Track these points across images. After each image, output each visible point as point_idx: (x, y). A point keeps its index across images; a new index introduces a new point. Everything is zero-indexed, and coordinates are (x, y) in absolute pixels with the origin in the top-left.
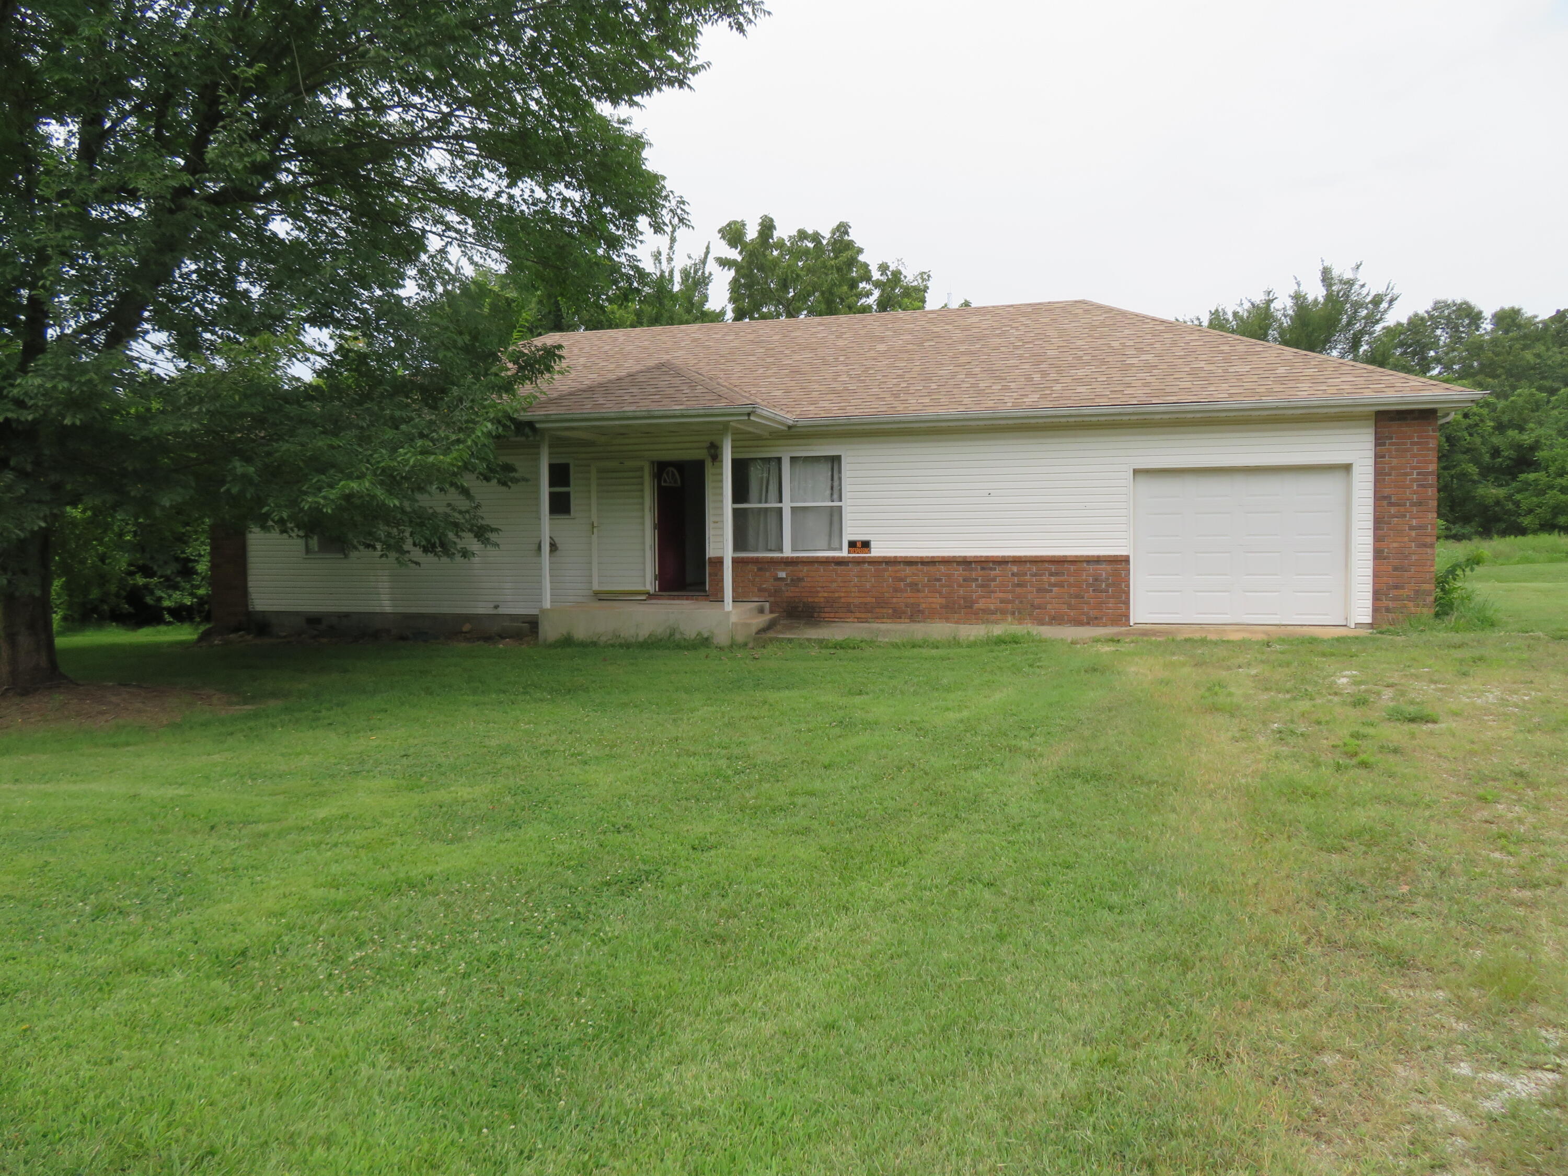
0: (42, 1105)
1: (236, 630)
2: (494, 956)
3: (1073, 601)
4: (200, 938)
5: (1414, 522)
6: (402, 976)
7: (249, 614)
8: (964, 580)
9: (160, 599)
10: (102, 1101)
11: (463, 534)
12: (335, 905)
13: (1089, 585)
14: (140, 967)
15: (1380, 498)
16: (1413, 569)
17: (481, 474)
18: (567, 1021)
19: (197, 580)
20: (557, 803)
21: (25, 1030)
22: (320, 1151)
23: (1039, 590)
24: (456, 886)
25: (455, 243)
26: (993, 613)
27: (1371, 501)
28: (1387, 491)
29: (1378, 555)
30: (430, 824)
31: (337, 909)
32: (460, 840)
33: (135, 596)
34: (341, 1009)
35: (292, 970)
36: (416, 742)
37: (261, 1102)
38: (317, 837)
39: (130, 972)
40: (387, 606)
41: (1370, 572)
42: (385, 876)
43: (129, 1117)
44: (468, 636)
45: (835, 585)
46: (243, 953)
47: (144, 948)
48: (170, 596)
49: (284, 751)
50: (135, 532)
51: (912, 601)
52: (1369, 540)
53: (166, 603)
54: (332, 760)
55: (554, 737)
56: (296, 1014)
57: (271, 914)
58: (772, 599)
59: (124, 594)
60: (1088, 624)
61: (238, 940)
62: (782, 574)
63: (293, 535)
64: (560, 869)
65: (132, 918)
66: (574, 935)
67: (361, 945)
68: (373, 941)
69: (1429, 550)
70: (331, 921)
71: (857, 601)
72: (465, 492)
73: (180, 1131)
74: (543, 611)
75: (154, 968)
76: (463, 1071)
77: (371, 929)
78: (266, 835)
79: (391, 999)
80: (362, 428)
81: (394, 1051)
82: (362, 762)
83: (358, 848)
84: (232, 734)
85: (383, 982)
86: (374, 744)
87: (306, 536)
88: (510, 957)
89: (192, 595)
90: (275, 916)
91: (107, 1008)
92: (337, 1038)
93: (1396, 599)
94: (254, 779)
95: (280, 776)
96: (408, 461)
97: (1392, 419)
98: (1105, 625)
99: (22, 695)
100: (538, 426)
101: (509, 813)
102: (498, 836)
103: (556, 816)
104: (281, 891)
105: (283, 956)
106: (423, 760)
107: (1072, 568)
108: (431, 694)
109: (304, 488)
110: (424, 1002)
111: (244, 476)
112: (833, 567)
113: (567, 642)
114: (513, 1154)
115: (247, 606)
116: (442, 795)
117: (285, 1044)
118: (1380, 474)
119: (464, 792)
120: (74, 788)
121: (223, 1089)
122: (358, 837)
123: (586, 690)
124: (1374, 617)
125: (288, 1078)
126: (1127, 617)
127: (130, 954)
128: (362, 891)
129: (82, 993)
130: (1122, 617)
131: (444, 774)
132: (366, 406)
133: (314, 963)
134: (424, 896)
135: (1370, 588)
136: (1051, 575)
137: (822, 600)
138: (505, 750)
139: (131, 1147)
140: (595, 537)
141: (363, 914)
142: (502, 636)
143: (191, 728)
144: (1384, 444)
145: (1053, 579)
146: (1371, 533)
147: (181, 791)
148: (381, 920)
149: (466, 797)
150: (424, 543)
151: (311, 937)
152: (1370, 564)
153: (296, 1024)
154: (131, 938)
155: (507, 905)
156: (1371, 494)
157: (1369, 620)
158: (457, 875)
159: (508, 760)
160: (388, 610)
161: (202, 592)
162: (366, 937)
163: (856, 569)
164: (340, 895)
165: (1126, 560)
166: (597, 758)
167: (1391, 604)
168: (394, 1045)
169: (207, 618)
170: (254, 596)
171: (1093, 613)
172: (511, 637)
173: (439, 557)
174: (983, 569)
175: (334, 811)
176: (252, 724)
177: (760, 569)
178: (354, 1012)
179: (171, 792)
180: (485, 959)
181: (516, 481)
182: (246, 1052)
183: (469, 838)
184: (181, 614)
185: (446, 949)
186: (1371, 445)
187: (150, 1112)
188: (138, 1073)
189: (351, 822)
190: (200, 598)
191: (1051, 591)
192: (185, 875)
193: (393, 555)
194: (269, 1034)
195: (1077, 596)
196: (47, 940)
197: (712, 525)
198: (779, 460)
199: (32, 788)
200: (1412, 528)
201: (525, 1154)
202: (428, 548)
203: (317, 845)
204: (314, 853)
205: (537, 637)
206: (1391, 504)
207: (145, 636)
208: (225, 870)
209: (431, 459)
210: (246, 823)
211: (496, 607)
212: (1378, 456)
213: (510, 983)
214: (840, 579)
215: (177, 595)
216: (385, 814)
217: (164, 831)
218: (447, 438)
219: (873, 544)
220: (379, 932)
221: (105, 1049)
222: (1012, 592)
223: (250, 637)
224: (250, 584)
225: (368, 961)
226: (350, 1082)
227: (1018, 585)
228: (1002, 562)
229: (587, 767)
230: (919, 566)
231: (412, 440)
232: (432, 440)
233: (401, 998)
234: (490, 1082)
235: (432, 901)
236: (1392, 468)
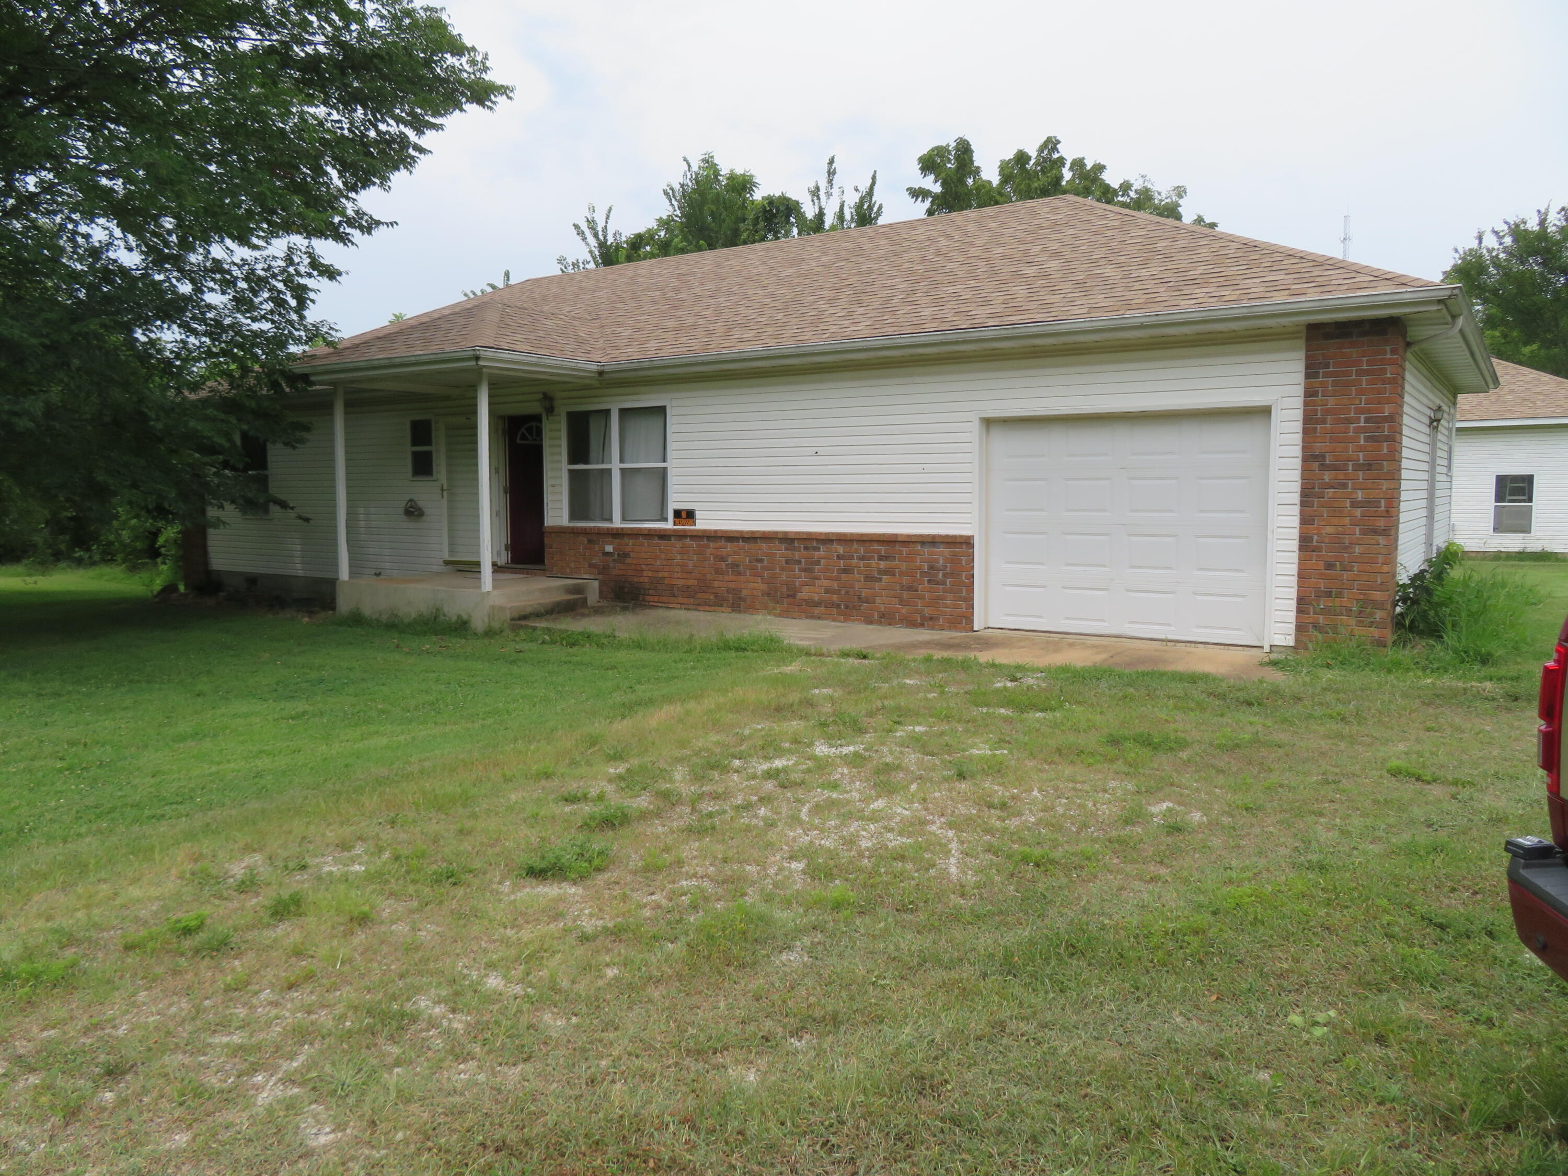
3: (905, 595)
5: (1360, 495)
7: (209, 573)
8: (787, 562)
13: (924, 574)
15: (1310, 458)
16: (1356, 567)
23: (868, 578)
26: (818, 604)
27: (1297, 463)
28: (1318, 447)
29: (1305, 543)
41: (1294, 569)
45: (658, 562)
51: (732, 585)
52: (1294, 521)
58: (600, 577)
60: (922, 625)
62: (609, 549)
69: (1382, 540)
71: (680, 583)
74: (340, 583)
93: (1326, 611)
97: (1327, 336)
98: (942, 629)
107: (905, 550)
112: (656, 541)
115: (207, 564)
118: (1310, 421)
124: (1297, 640)
126: (970, 620)
130: (964, 619)
135: (1293, 593)
136: (881, 558)
137: (646, 580)
140: (445, 501)
144: (1316, 375)
145: (883, 564)
146: (1296, 510)
152: (1294, 557)
156: (1297, 451)
157: (1292, 643)
160: (300, 573)
163: (678, 545)
165: (968, 542)
167: (1321, 619)
170: (211, 555)
171: (928, 612)
174: (806, 548)
177: (590, 541)
186: (1300, 378)
191: (880, 580)
195: (910, 588)
197: (550, 489)
198: (607, 412)
200: (1355, 504)
205: (335, 611)
206: (1324, 467)
212: (1309, 393)
214: (663, 556)
219: (698, 515)
222: (837, 579)
224: (209, 543)
227: (845, 571)
228: (827, 540)
230: (741, 543)
236: (1327, 412)
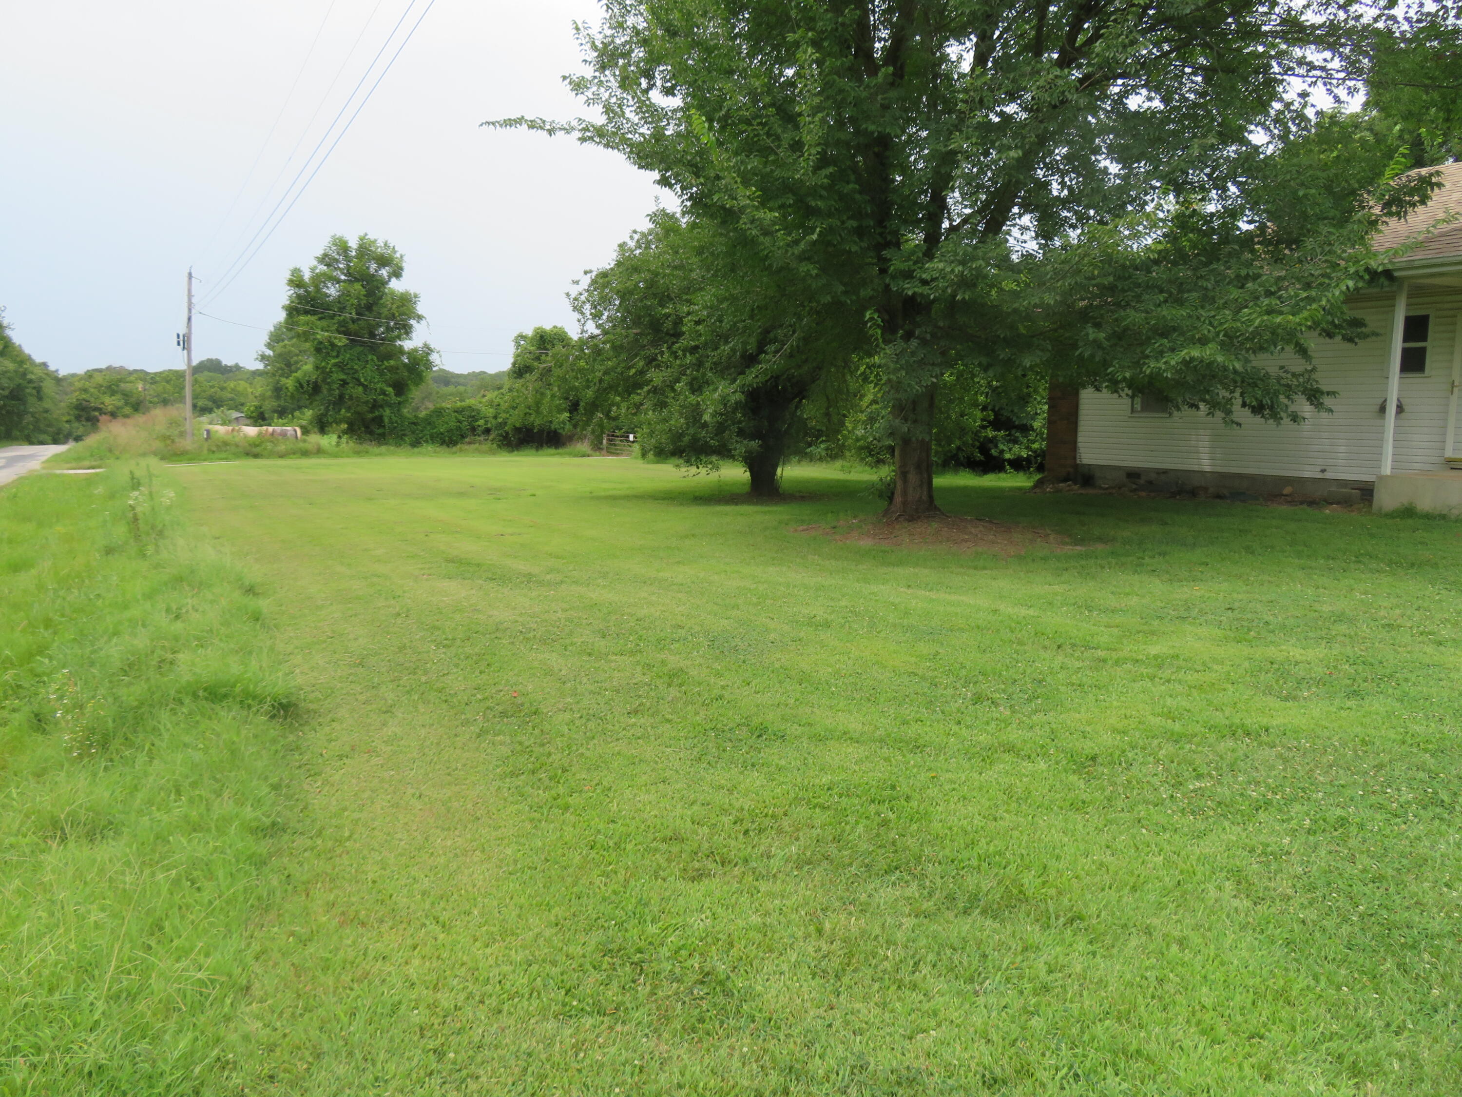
0: (949, 837)
1: (1065, 480)
2: (1343, 822)
4: (1056, 737)
6: (1243, 816)
7: (1076, 466)
9: (1002, 451)
10: (991, 849)
11: (1295, 397)
12: (1172, 734)
14: (1010, 749)
17: (1323, 330)
18: (1435, 910)
19: (1032, 436)
20: (1406, 680)
21: (933, 778)
22: (1175, 948)
24: (1295, 743)
25: (1320, 83)
30: (1262, 678)
31: (1176, 739)
32: (1295, 698)
33: (984, 447)
34: (1186, 829)
35: (1138, 783)
36: (1240, 597)
37: (1119, 890)
38: (1150, 671)
39: (1004, 752)
40: (1206, 466)
42: (1219, 718)
43: (1013, 867)
44: (1289, 499)
46: (1094, 759)
47: (1014, 735)
48: (1010, 449)
49: (1114, 589)
50: (987, 393)
53: (1007, 456)
54: (1159, 604)
55: (1398, 611)
56: (1143, 822)
57: (1115, 730)
59: (977, 444)
61: (1089, 747)
63: (1123, 394)
64: (1415, 750)
65: (1002, 709)
66: (1437, 822)
67: (1199, 777)
68: (1210, 775)
70: (1168, 749)
72: (1303, 351)
73: (1053, 892)
74: (1381, 478)
75: (1022, 753)
76: (1315, 923)
77: (1208, 765)
78: (1104, 661)
79: (1233, 833)
80: (1206, 289)
81: (1239, 883)
82: (1188, 609)
83: (1190, 687)
84: (1067, 569)
85: (1225, 817)
86: (1199, 594)
87: (1133, 397)
88: (1361, 827)
89: (1028, 448)
90: (1119, 733)
91: (990, 775)
92: (1183, 853)
94: (1090, 611)
95: (1113, 612)
96: (1251, 321)
99: (909, 521)
100: (1396, 274)
101: (1349, 682)
102: (1337, 702)
103: (1406, 694)
104: (1123, 711)
105: (1127, 769)
106: (1249, 616)
108: (1253, 553)
109: (1147, 352)
110: (1268, 845)
111: (1095, 341)
113: (1408, 512)
114: (1379, 1023)
115: (1075, 458)
116: (1272, 652)
117: (1135, 845)
119: (1296, 653)
120: (948, 597)
121: (1086, 868)
122: (1191, 678)
123: (1435, 566)
125: (1142, 877)
127: (1003, 737)
128: (1198, 728)
129: (970, 759)
131: (1273, 632)
132: (1214, 266)
133: (1155, 781)
134: (1260, 744)
138: (1340, 618)
139: (1015, 892)
140: (1454, 398)
141: (1200, 749)
142: (1328, 501)
143: (1033, 560)
147: (1031, 612)
148: (1218, 758)
149: (1298, 658)
150: (1254, 403)
151: (1151, 759)
153: (1144, 831)
154: (1003, 725)
155: (1353, 774)
158: (1295, 732)
159: (1343, 628)
160: (1207, 469)
161: (1036, 446)
162: (1204, 770)
164: (1177, 727)
166: (1454, 640)
168: (1238, 876)
169: (1040, 468)
170: (1082, 450)
172: (1338, 503)
173: (1266, 419)
175: (1165, 650)
176: (1083, 562)
178: (1201, 835)
179: (1024, 612)
180: (1332, 821)
181: (1365, 336)
182: (1103, 844)
183: (1305, 699)
184: (1018, 465)
185: (1289, 801)
187: (1028, 868)
188: (1016, 834)
189: (1181, 663)
190: (1035, 452)
192: (1040, 682)
193: (1219, 414)
194: (1121, 833)
196: (943, 712)
199: (922, 593)
201: (1393, 1028)
202: (1258, 409)
203: (1152, 678)
204: (1150, 684)
205: (1371, 505)
207: (990, 481)
208: (1073, 684)
209: (1279, 319)
210: (1087, 647)
211: (1323, 471)
213: (1363, 853)
215: (1016, 448)
216: (1214, 660)
217: (1021, 643)
218: (1297, 295)
220: (1216, 769)
221: (990, 807)
223: (1076, 487)
224: (1080, 439)
225: (1208, 793)
226: (1198, 897)
229: (1442, 648)
231: (1257, 298)
232: (1280, 298)
233: (1244, 835)
234: (1345, 943)
235: (1267, 753)
